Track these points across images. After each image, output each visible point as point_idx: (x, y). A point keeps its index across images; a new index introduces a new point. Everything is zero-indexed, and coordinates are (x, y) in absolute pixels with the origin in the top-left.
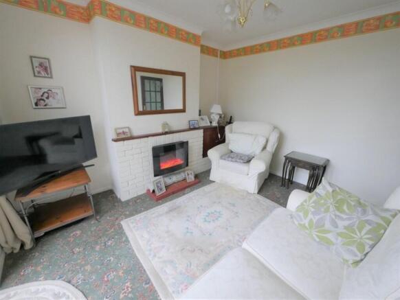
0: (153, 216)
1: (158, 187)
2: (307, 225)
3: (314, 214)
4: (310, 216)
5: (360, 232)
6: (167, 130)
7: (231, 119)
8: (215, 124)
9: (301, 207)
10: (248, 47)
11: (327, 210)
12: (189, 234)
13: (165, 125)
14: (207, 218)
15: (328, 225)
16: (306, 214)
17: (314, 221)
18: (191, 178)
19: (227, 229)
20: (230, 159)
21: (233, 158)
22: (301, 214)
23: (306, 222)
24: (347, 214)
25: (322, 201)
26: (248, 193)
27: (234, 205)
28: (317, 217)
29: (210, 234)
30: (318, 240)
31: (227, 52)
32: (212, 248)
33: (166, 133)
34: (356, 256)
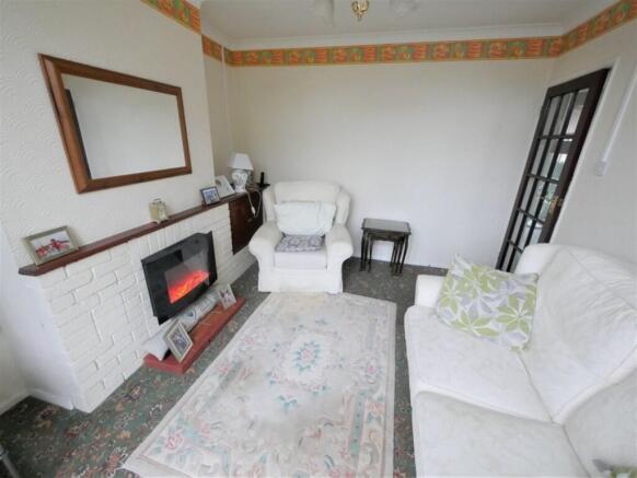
0: (198, 408)
1: (176, 342)
2: (460, 321)
3: (463, 303)
4: (460, 308)
5: (517, 309)
6: (163, 217)
7: (262, 179)
8: (241, 190)
9: (442, 299)
10: (278, 51)
11: (475, 295)
12: (291, 407)
13: (157, 205)
14: (300, 362)
15: (481, 313)
16: (455, 308)
17: (466, 312)
18: (230, 299)
19: (341, 366)
20: (293, 248)
21: (297, 246)
22: (449, 308)
23: (458, 317)
24: (494, 293)
25: (466, 285)
26: (329, 294)
27: (323, 322)
28: (468, 306)
29: (324, 388)
30: (478, 334)
31: (237, 53)
32: (342, 411)
33: (164, 224)
34: (524, 338)
